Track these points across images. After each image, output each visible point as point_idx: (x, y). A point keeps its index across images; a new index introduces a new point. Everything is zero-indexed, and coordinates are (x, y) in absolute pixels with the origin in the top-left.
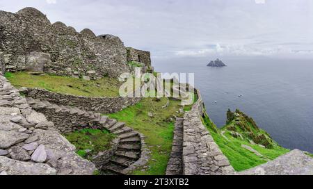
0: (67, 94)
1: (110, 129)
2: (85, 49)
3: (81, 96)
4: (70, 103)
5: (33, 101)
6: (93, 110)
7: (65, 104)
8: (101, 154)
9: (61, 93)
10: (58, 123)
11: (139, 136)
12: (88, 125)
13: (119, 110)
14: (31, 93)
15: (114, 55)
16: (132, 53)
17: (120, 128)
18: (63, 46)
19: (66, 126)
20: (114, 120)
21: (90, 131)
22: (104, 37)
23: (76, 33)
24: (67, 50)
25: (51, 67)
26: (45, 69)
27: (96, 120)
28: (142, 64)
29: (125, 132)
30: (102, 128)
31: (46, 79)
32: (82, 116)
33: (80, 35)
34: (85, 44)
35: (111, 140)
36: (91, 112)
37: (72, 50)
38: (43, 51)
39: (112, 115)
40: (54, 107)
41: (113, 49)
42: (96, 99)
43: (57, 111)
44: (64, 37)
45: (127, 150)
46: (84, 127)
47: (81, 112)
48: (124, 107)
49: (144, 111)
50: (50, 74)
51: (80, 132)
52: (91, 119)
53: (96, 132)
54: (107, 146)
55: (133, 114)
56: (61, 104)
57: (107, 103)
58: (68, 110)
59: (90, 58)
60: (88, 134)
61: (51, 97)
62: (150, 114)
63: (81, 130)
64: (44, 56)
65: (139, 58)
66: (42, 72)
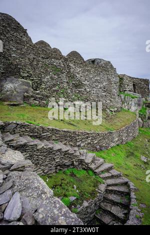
0: (50, 127)
1: (97, 171)
2: (71, 76)
3: (66, 130)
4: (54, 137)
5: (11, 137)
6: (79, 146)
7: (48, 139)
8: (86, 204)
9: (44, 126)
10: (40, 162)
11: (129, 186)
12: (73, 164)
13: (107, 148)
14: (8, 128)
15: (104, 84)
16: (126, 81)
17: (108, 170)
18: (47, 73)
19: (50, 165)
20: (102, 160)
21: (75, 172)
22: (93, 61)
23: (62, 57)
24: (51, 78)
25: (32, 96)
26: (26, 99)
27: (82, 158)
28: (137, 95)
29: (112, 177)
30: (88, 169)
31: (27, 110)
32: (66, 153)
33: (66, 60)
34: (72, 70)
35: (97, 186)
36: (76, 149)
37: (56, 77)
38: (23, 78)
39: (99, 154)
40: (36, 143)
41: (103, 77)
42: (82, 133)
43: (39, 147)
44: (47, 61)
45: (114, 203)
46: (68, 166)
47: (65, 148)
48: (113, 144)
49: (136, 153)
50: (31, 105)
51: (64, 173)
52: (76, 156)
53: (81, 174)
54: (93, 194)
55: (123, 154)
56: (44, 139)
57: (94, 138)
58: (51, 146)
59: (76, 86)
60: (73, 175)
61: (32, 131)
62: (143, 158)
63: (66, 169)
64: (23, 83)
65: (134, 88)
66: (22, 102)
